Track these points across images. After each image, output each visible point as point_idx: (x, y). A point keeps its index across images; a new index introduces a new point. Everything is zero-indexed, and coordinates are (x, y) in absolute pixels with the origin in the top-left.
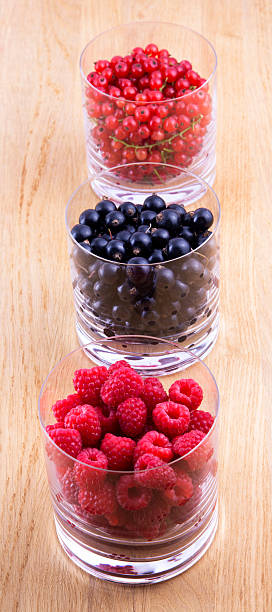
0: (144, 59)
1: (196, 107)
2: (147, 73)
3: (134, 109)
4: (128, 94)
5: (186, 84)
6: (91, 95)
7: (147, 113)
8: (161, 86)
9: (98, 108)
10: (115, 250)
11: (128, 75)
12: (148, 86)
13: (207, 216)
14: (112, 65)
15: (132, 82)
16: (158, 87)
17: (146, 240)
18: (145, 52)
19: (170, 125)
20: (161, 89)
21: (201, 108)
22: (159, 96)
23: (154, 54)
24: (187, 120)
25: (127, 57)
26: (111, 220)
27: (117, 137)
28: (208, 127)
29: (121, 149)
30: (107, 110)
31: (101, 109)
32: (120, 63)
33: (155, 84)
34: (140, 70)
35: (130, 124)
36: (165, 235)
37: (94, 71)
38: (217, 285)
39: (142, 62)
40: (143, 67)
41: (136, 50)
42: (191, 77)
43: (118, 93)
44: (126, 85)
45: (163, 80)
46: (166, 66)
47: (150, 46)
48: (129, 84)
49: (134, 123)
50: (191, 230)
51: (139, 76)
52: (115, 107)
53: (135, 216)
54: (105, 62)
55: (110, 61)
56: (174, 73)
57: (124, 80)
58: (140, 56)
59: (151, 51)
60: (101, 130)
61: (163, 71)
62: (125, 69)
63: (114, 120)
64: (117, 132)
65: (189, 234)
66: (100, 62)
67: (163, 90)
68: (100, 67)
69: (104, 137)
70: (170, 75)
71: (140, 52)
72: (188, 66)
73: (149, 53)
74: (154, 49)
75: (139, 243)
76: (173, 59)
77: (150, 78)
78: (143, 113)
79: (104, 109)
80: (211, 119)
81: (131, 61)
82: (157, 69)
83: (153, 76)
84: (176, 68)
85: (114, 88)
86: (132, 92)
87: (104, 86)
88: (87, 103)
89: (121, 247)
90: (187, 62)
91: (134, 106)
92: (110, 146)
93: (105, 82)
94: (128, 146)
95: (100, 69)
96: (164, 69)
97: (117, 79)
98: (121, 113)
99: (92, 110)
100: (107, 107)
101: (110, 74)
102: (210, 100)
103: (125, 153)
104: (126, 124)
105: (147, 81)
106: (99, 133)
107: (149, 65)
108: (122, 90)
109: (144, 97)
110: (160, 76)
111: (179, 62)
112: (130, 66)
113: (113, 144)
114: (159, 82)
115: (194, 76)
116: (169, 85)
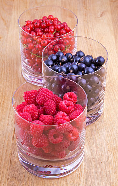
0: (47, 21)
1: (68, 41)
2: (48, 26)
3: (41, 41)
4: (39, 34)
5: (64, 32)
6: (23, 35)
7: (46, 42)
8: (53, 32)
9: (26, 40)
10: (62, 71)
11: (40, 27)
12: (48, 32)
13: (102, 60)
14: (33, 23)
15: (41, 30)
16: (52, 32)
17: (75, 67)
18: (48, 18)
19: (56, 48)
20: (53, 33)
21: (70, 42)
22: (52, 36)
23: (52, 19)
24: (63, 46)
25: (40, 20)
26: (61, 59)
27: (33, 53)
28: (73, 50)
29: (35, 58)
30: (29, 41)
31: (27, 41)
32: (37, 22)
33: (51, 31)
34: (45, 25)
35: (38, 47)
36: (84, 66)
37: (25, 25)
38: (104, 89)
39: (46, 22)
40: (46, 24)
41: (44, 17)
42: (67, 29)
43: (35, 34)
44: (38, 31)
45: (54, 29)
46: (56, 24)
47: (50, 16)
48: (40, 31)
49: (40, 46)
50: (95, 65)
51: (44, 28)
52: (33, 40)
53: (72, 58)
54: (30, 21)
55: (33, 21)
56: (59, 27)
57: (37, 29)
58: (46, 19)
59: (50, 18)
60: (27, 49)
61: (55, 26)
62: (39, 24)
63: (32, 45)
64: (33, 51)
65: (94, 67)
66: (28, 21)
67: (54, 34)
68: (28, 23)
69: (28, 53)
70: (57, 28)
71: (46, 18)
72: (66, 25)
73: (49, 19)
74: (52, 17)
75: (72, 68)
76: (60, 22)
77: (49, 29)
78: (44, 42)
79: (28, 41)
80: (74, 47)
81: (41, 21)
82: (52, 25)
83: (50, 27)
84: (60, 25)
85: (33, 32)
86: (41, 34)
87: (29, 31)
88: (21, 38)
89: (64, 69)
90: (65, 23)
91: (41, 40)
92: (30, 57)
93: (29, 29)
94: (38, 57)
95: (28, 25)
96: (55, 25)
97: (35, 29)
98: (35, 42)
99: (23, 41)
100: (30, 40)
101: (32, 26)
102: (74, 39)
103: (36, 60)
104: (37, 47)
105: (48, 30)
106: (26, 51)
107: (49, 23)
108: (36, 33)
109: (45, 36)
110: (53, 28)
111: (62, 22)
112: (41, 23)
113: (31, 56)
114: (52, 30)
115: (68, 29)
116: (57, 32)
